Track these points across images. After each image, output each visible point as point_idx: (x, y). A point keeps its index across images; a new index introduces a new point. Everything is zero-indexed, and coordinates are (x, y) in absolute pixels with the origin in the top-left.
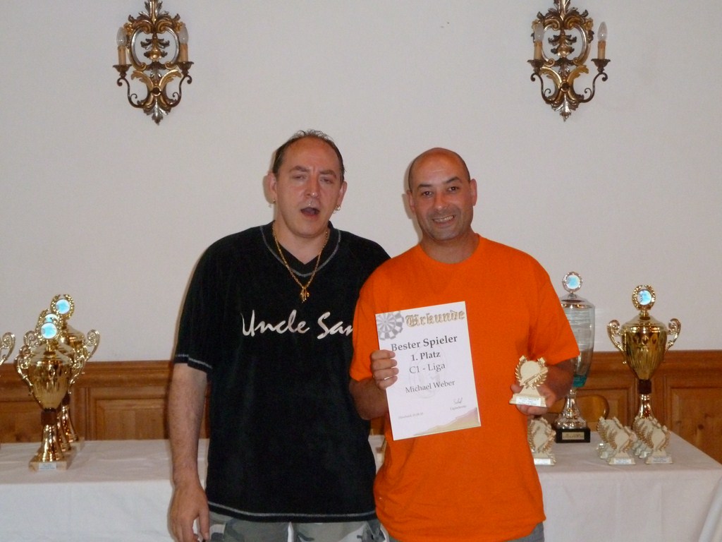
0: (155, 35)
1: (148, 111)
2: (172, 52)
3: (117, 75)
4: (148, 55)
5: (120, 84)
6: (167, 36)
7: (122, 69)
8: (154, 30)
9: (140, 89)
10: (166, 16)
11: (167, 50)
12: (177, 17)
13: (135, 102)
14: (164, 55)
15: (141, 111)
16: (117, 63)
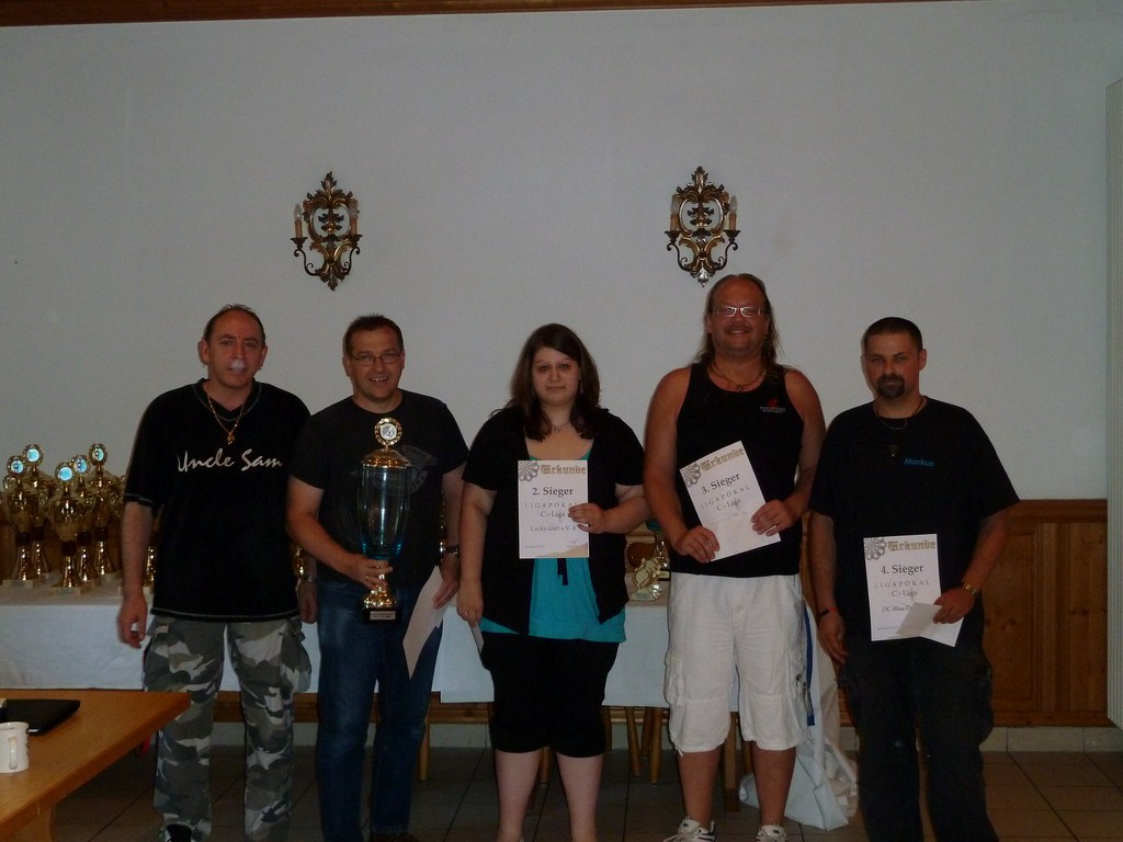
0: (331, 211)
1: (324, 279)
2: (345, 226)
3: (295, 247)
4: (324, 228)
5: (297, 255)
6: (341, 211)
7: (299, 241)
8: (330, 206)
9: (316, 259)
10: (339, 193)
11: (341, 223)
12: (350, 194)
13: (312, 271)
14: (339, 228)
15: (317, 278)
16: (294, 236)
